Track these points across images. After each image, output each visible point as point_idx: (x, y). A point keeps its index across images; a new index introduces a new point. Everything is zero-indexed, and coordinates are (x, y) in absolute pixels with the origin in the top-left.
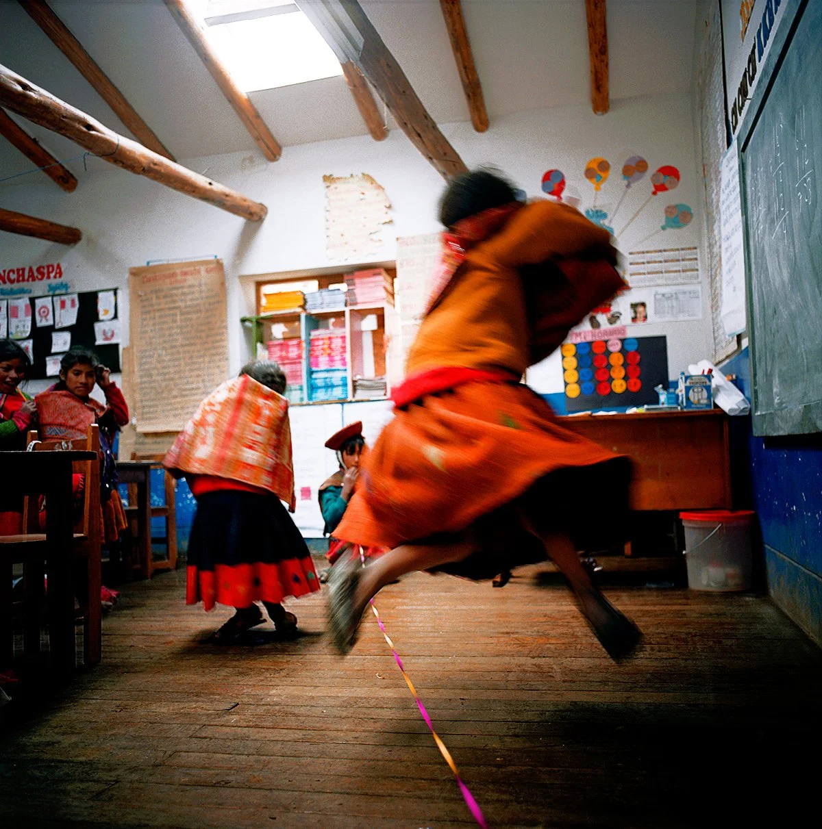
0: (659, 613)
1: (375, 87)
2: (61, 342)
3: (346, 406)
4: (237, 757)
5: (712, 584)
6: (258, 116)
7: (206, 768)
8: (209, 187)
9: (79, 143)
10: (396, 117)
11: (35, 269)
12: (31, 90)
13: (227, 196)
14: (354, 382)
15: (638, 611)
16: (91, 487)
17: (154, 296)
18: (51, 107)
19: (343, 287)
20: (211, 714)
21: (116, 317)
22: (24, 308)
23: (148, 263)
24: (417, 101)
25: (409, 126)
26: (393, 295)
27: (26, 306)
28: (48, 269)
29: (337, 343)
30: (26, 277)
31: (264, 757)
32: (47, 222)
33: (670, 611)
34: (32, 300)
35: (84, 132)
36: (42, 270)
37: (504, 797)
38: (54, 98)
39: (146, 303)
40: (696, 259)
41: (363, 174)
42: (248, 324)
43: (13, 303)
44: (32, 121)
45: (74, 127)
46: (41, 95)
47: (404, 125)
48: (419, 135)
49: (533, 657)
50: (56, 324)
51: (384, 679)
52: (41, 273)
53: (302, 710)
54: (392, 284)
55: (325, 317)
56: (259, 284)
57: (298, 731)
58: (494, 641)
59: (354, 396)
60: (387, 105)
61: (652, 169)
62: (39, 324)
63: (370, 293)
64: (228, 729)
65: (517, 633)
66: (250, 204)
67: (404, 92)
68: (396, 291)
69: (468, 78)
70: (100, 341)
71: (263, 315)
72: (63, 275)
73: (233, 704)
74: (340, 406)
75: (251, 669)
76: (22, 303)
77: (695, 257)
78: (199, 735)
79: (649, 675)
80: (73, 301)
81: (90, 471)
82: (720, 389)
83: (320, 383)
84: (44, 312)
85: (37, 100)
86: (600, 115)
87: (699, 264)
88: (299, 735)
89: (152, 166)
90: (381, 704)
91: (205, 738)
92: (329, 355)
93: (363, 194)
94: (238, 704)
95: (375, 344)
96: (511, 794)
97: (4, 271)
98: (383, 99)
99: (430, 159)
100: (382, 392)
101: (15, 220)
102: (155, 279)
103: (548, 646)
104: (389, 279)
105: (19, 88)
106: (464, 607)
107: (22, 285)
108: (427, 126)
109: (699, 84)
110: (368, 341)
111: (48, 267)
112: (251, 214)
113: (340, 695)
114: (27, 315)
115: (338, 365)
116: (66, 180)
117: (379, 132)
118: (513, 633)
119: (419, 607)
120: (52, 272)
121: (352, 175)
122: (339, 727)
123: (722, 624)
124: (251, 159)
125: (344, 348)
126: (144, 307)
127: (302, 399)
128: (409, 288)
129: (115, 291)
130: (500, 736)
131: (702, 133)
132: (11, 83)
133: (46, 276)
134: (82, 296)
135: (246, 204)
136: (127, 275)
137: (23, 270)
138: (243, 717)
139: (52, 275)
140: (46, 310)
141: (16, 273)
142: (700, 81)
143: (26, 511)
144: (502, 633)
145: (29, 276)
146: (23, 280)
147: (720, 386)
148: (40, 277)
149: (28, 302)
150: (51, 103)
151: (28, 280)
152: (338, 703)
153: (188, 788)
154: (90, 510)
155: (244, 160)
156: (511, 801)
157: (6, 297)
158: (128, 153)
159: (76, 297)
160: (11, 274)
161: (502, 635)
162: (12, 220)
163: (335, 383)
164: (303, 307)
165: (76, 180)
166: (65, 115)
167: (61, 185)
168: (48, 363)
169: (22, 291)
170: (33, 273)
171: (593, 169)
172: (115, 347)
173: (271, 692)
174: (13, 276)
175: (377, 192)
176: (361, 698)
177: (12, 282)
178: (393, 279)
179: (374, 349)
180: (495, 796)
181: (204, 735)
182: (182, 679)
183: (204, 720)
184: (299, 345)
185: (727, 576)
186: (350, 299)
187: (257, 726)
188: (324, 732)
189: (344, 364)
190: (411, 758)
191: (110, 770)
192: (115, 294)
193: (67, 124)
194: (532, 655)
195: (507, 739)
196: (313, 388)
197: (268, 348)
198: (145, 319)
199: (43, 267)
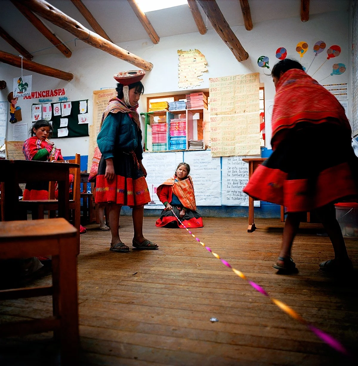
0: (322, 246)
1: (203, 7)
2: (64, 123)
3: (185, 153)
4: (137, 293)
5: (347, 235)
6: (150, 23)
7: (124, 297)
8: (128, 54)
9: (73, 34)
10: (211, 22)
11: (53, 91)
12: (53, 9)
13: (135, 59)
14: (189, 142)
15: (313, 244)
16: (77, 180)
17: (103, 103)
18: (62, 17)
19: (185, 100)
20: (126, 276)
21: (87, 112)
22: (49, 107)
23: (101, 89)
24: (221, 14)
25: (217, 26)
26: (207, 104)
27: (50, 107)
28: (59, 91)
29: (182, 125)
30: (50, 95)
31: (149, 294)
32: (59, 70)
33: (328, 245)
34: (52, 104)
35: (75, 29)
36: (56, 91)
37: (253, 315)
38: (63, 13)
39: (100, 106)
40: (347, 89)
41: (195, 49)
42: (143, 116)
43: (44, 105)
44: (53, 23)
45: (71, 26)
46: (57, 12)
47: (215, 26)
48: (221, 30)
49: (266, 261)
50: (62, 115)
51: (200, 266)
52: (56, 93)
53: (165, 277)
54: (207, 99)
55: (177, 113)
56: (149, 99)
57: (163, 285)
58: (249, 253)
59: (189, 149)
60: (208, 16)
61: (328, 47)
62: (55, 115)
63: (197, 103)
64: (133, 282)
65: (258, 251)
66: (146, 63)
67: (215, 10)
68: (208, 103)
69: (244, 5)
70: (80, 122)
71: (150, 112)
72: (65, 94)
73: (135, 273)
74: (182, 152)
75: (142, 260)
76: (48, 105)
77: (346, 88)
78: (121, 284)
79: (318, 270)
80: (69, 105)
81: (76, 173)
82: (355, 147)
83: (174, 142)
84: (57, 109)
85: (55, 14)
86: (304, 22)
87: (348, 91)
88: (163, 286)
89: (104, 44)
90: (199, 276)
91: (124, 285)
92: (178, 130)
93: (195, 59)
94: (137, 273)
95: (198, 126)
96: (256, 314)
97: (41, 92)
98: (206, 13)
99: (226, 41)
100: (201, 147)
101: (46, 69)
102: (104, 96)
103: (272, 256)
104: (205, 97)
105: (48, 9)
106: (235, 240)
107: (48, 98)
108: (225, 26)
109: (352, 6)
110: (195, 125)
111: (59, 90)
112: (146, 67)
113: (181, 271)
114: (50, 111)
115: (182, 135)
116: (67, 53)
117: (203, 30)
118: (256, 251)
119: (215, 239)
120: (61, 92)
121: (190, 50)
122: (180, 284)
123: (351, 251)
124: (146, 43)
125: (185, 127)
126: (99, 108)
127: (166, 149)
128: (214, 101)
129: (87, 101)
130: (251, 291)
131: (353, 29)
132: (45, 6)
133: (58, 94)
134: (73, 103)
135: (144, 63)
136: (92, 94)
137: (49, 91)
138: (139, 278)
139: (61, 94)
140: (58, 109)
141: (45, 92)
142: (353, 4)
143: (49, 190)
144: (252, 250)
145: (51, 94)
146: (49, 96)
147: (356, 146)
148: (55, 94)
149: (51, 105)
150: (62, 15)
151: (50, 96)
152: (180, 275)
153: (116, 304)
154: (76, 190)
155: (143, 43)
156: (256, 317)
157: (41, 103)
158: (94, 38)
159: (70, 103)
160: (44, 93)
161: (252, 251)
162: (44, 69)
163: (181, 143)
164: (167, 109)
165: (71, 53)
166: (67, 21)
167: (65, 54)
168: (58, 131)
169: (48, 101)
170: (53, 93)
171: (300, 47)
172: (87, 125)
173: (151, 269)
174: (44, 94)
175: (201, 58)
176: (190, 273)
177: (44, 96)
178: (207, 97)
179: (198, 128)
180: (249, 314)
181: (123, 284)
182: (114, 262)
183: (123, 278)
184: (165, 125)
185: (354, 231)
186: (188, 106)
187: (145, 282)
188: (174, 286)
189: (185, 134)
190: (212, 297)
191: (84, 295)
192: (87, 102)
193: (68, 25)
194: (265, 260)
195: (254, 292)
196: (171, 144)
197: (152, 127)
198: (100, 113)
199: (57, 90)
